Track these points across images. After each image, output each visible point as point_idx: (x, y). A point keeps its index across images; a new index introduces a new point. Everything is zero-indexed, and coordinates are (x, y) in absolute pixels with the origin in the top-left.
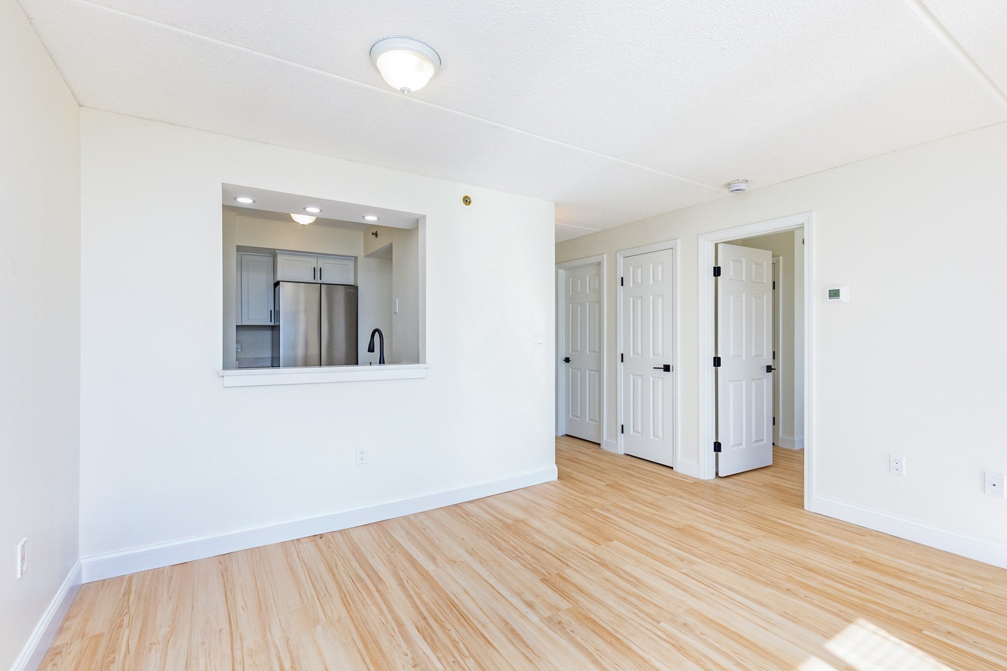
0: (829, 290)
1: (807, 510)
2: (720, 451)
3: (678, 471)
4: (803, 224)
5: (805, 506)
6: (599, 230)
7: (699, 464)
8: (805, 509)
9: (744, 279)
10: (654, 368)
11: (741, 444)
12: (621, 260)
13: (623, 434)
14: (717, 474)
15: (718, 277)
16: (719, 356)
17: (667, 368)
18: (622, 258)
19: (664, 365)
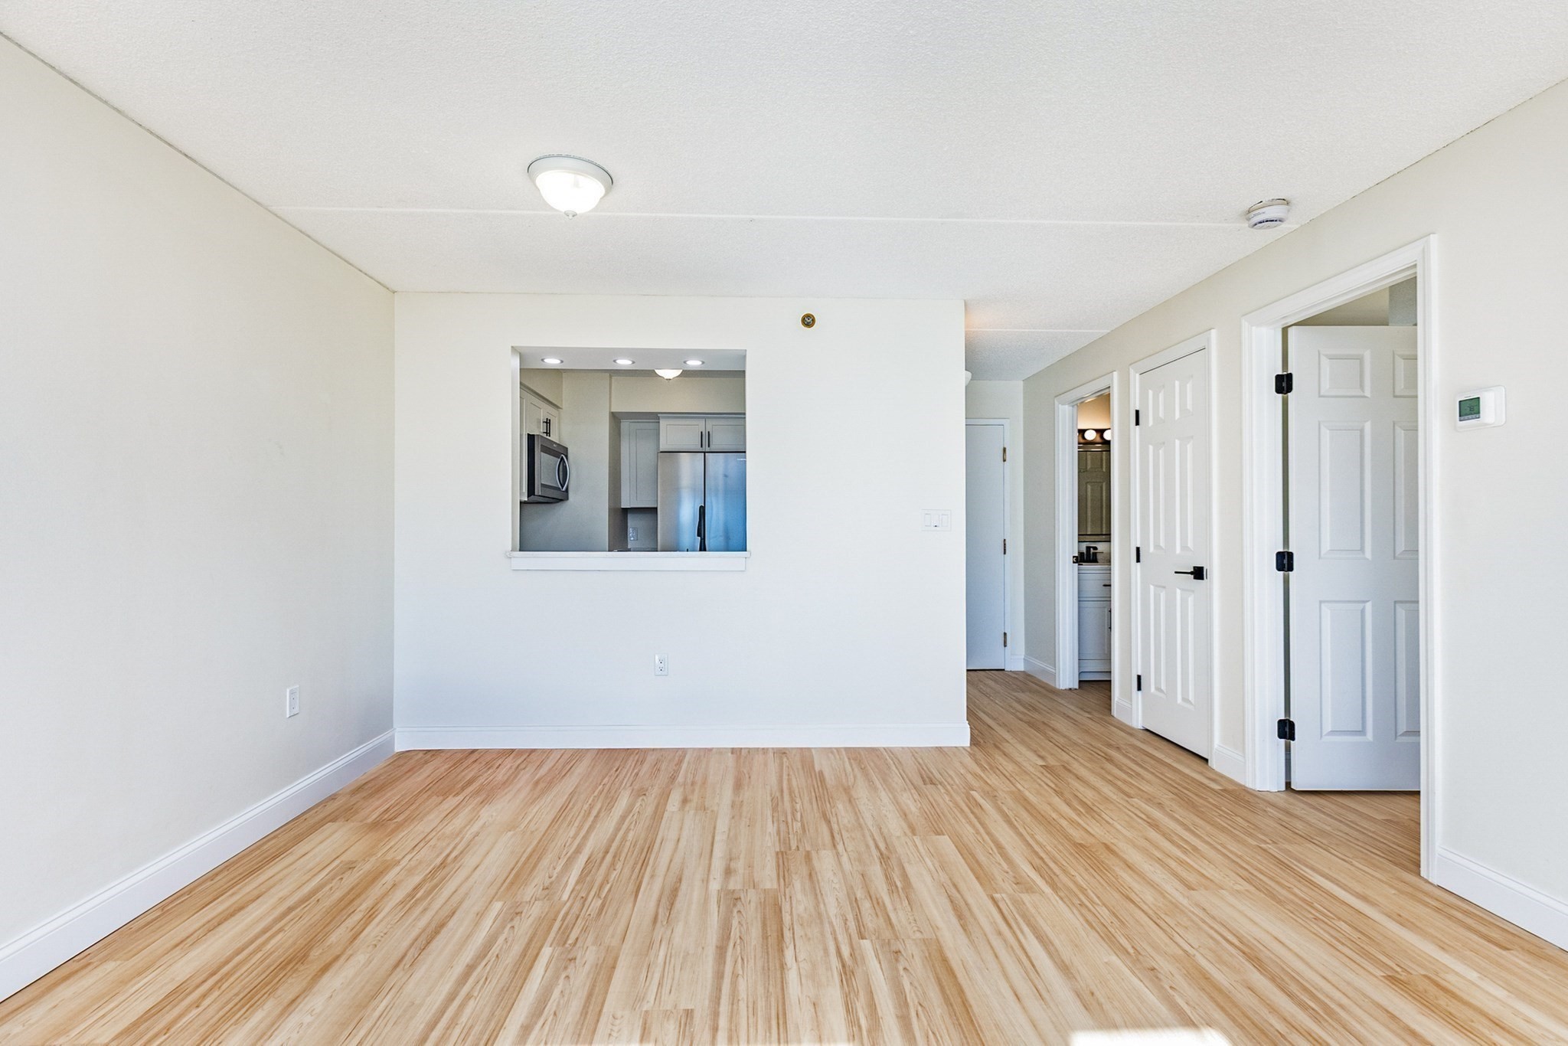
0: (1460, 402)
1: (1425, 877)
2: (1293, 739)
3: (1214, 767)
4: (1415, 266)
5: (1422, 869)
6: (1109, 331)
7: (1244, 757)
8: (1422, 875)
9: (1368, 393)
10: (1176, 572)
11: (1362, 732)
12: (1136, 379)
13: (1140, 692)
14: (1288, 784)
15: (1289, 394)
16: (1290, 551)
17: (1198, 573)
18: (1138, 375)
19: (1194, 567)
